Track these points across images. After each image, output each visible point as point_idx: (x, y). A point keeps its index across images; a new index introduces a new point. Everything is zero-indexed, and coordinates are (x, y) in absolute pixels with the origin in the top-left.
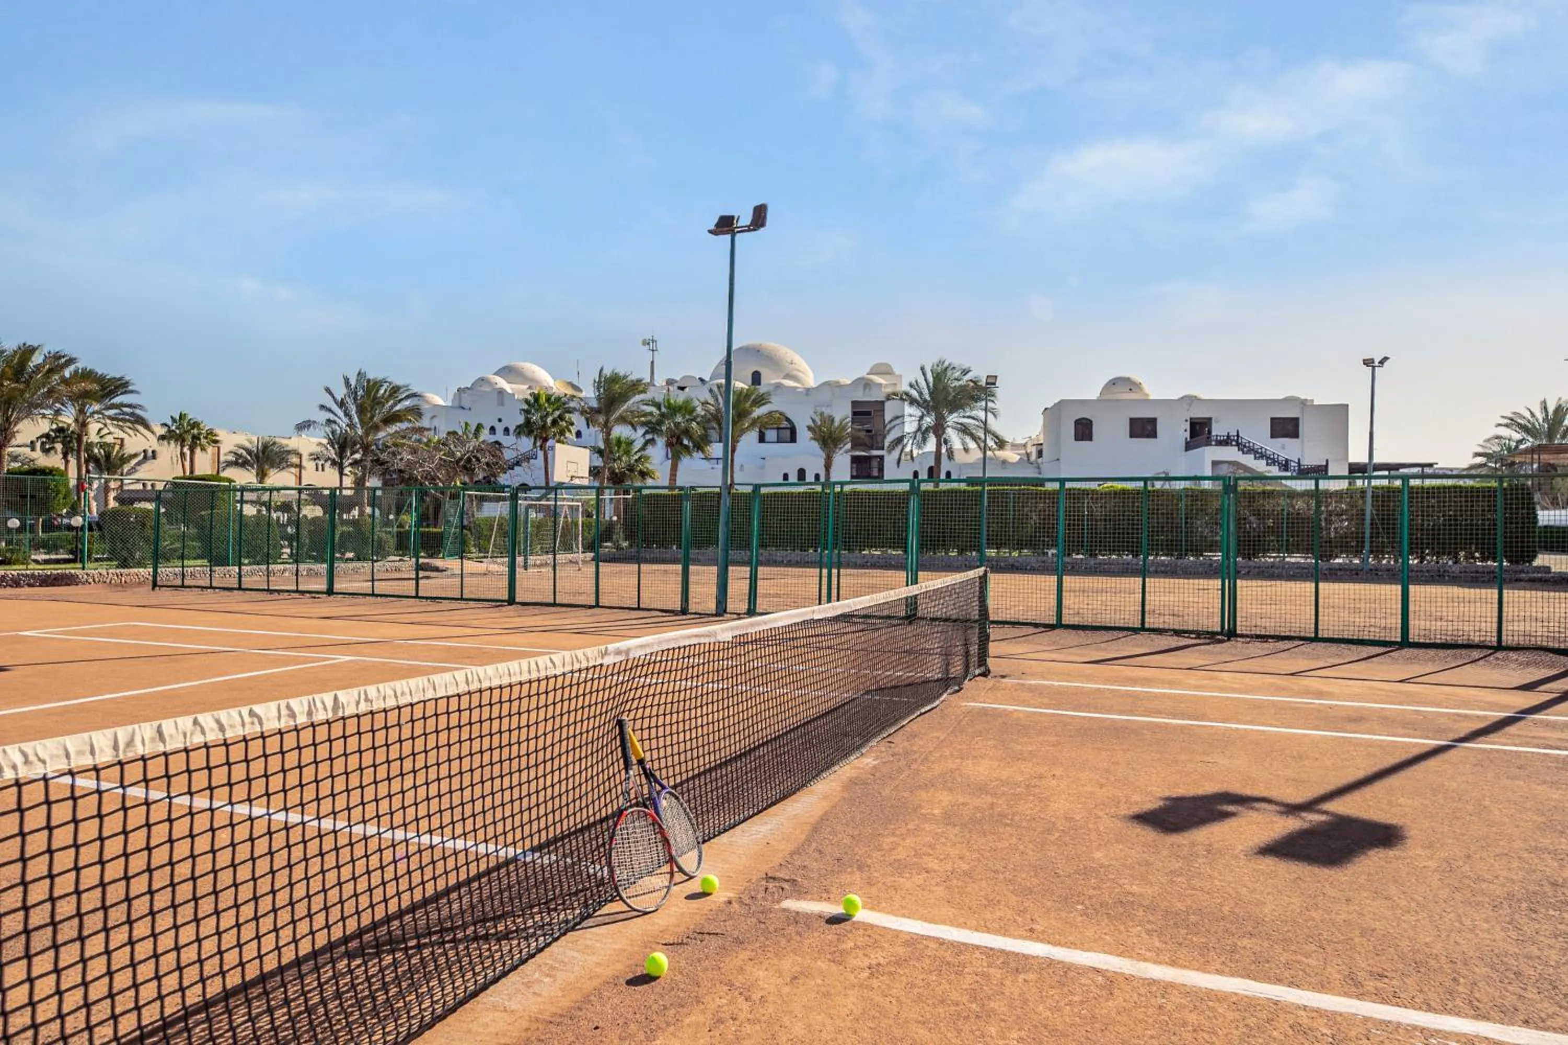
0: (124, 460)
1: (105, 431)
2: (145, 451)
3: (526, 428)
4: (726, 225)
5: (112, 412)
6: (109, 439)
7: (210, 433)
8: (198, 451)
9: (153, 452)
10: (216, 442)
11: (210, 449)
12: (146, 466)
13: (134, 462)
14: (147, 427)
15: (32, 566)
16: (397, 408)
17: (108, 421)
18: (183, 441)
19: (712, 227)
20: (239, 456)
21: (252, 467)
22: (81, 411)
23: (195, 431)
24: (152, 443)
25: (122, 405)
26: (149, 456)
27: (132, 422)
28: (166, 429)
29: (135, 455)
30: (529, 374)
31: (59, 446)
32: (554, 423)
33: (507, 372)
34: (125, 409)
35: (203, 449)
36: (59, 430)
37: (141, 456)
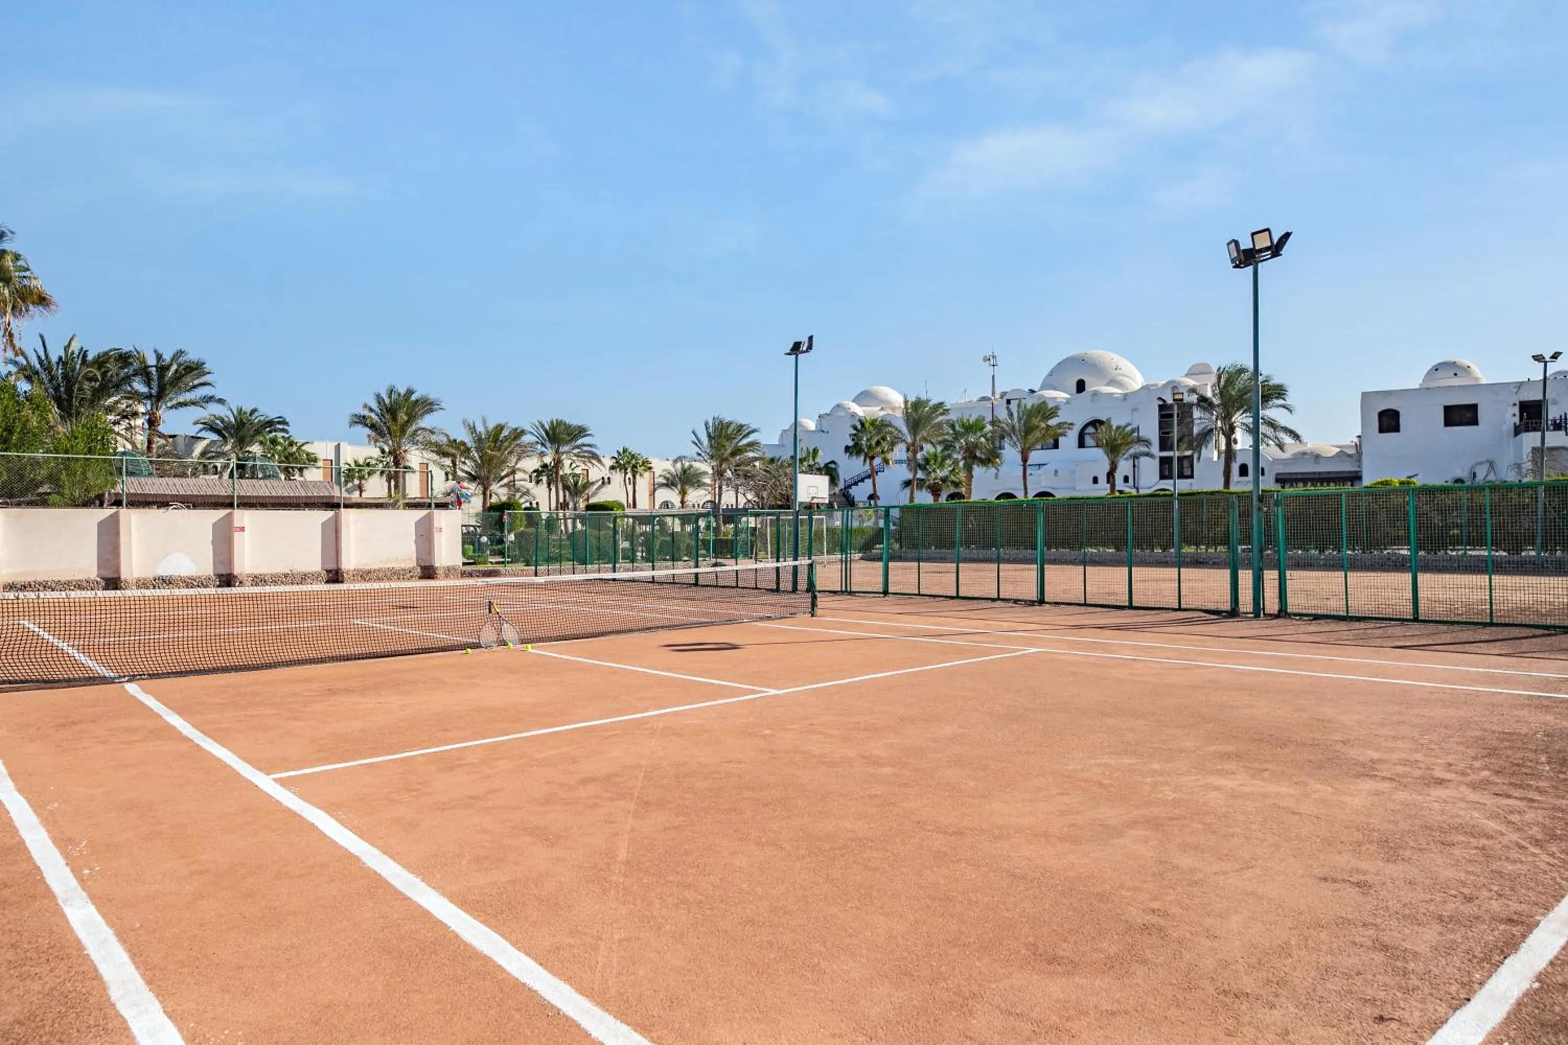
0: (588, 485)
1: (574, 465)
2: (603, 478)
3: (853, 450)
4: (796, 348)
5: (576, 451)
6: (578, 471)
7: (645, 462)
8: (638, 476)
9: (609, 478)
10: (650, 468)
11: (647, 475)
12: (603, 490)
13: (595, 487)
14: (599, 461)
15: (490, 565)
16: (740, 444)
17: (575, 458)
18: (626, 469)
19: (788, 351)
20: (667, 479)
21: (676, 486)
22: (557, 451)
23: (634, 462)
24: (605, 473)
25: (584, 445)
26: (606, 482)
27: (589, 458)
28: (614, 461)
29: (597, 481)
30: (882, 396)
31: (544, 479)
32: (878, 443)
33: (864, 397)
34: (585, 448)
35: (641, 475)
36: (545, 466)
37: (600, 482)
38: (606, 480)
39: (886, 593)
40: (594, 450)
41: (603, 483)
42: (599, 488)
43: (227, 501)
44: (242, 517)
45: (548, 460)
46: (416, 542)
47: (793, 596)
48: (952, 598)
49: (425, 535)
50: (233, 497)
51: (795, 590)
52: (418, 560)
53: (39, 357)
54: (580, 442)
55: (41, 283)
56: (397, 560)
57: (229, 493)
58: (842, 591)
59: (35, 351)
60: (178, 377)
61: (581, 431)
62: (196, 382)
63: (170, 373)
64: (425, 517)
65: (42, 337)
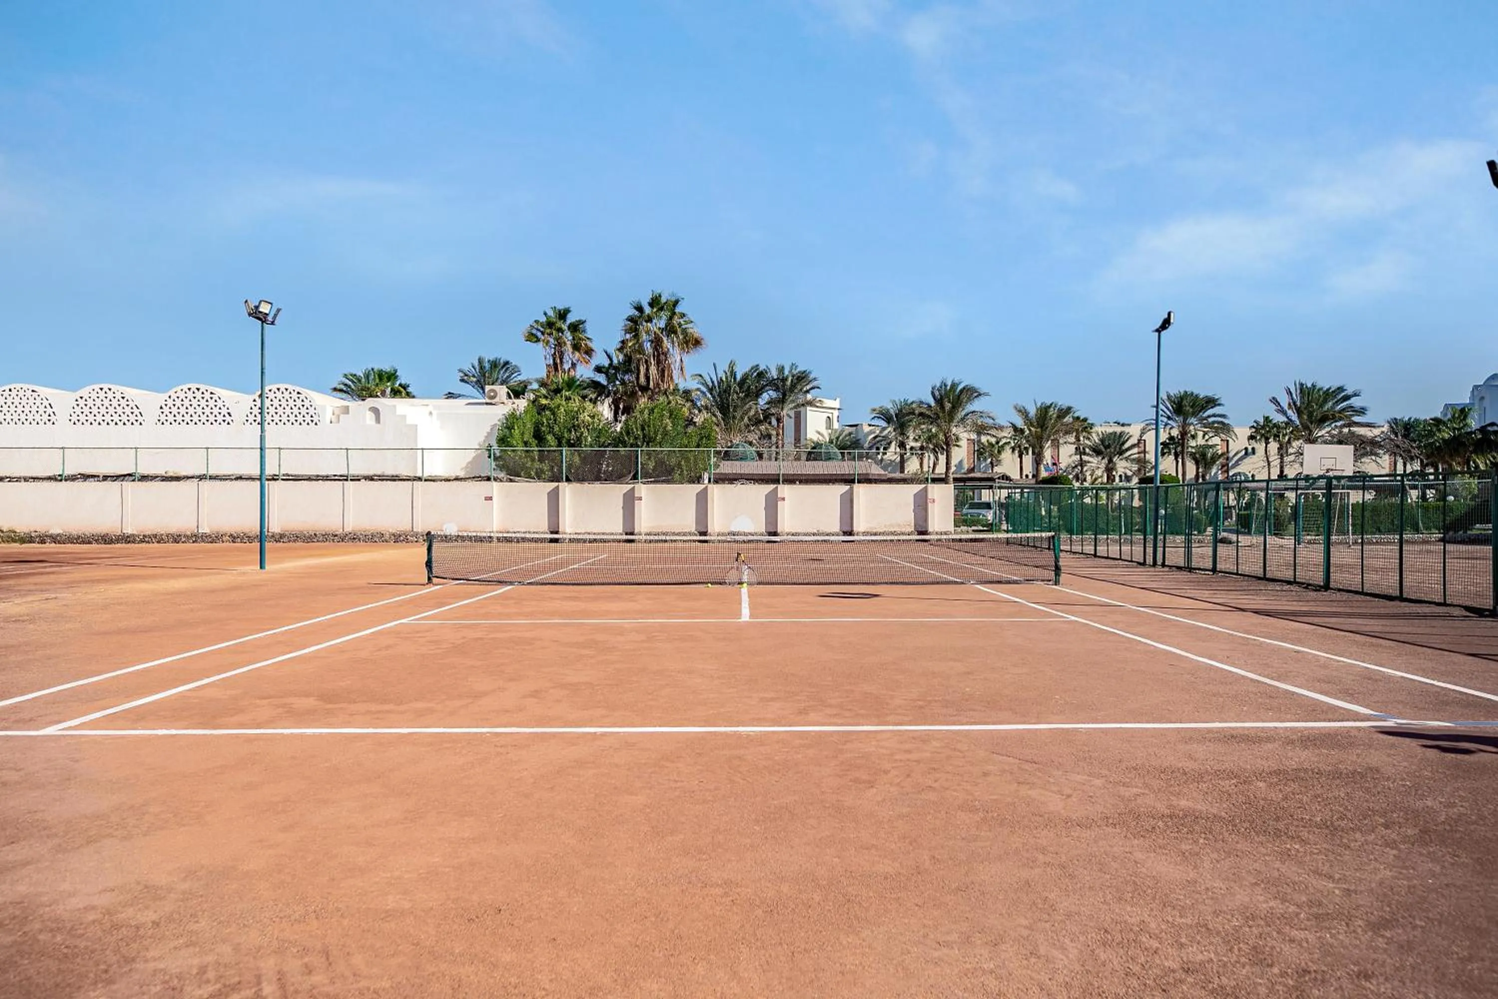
2: (1246, 449)
5: (1205, 422)
9: (1253, 449)
12: (1246, 461)
13: (1236, 458)
22: (1185, 423)
25: (1213, 416)
26: (1249, 452)
27: (1222, 429)
29: (1239, 452)
31: (1172, 451)
34: (1215, 419)
36: (1171, 438)
37: (1243, 452)
38: (1250, 450)
39: (1214, 570)
40: (1226, 421)
41: (1246, 454)
42: (1241, 459)
43: (775, 477)
44: (784, 490)
45: (1175, 433)
46: (914, 511)
47: (1152, 569)
48: (1259, 578)
49: (922, 504)
50: (779, 475)
51: (1155, 564)
52: (915, 526)
53: (711, 379)
54: (1210, 412)
55: (695, 330)
56: (899, 525)
57: (778, 473)
58: (1185, 567)
59: (709, 374)
60: (793, 386)
61: (1211, 402)
62: (808, 387)
63: (789, 383)
64: (920, 491)
65: (714, 365)
